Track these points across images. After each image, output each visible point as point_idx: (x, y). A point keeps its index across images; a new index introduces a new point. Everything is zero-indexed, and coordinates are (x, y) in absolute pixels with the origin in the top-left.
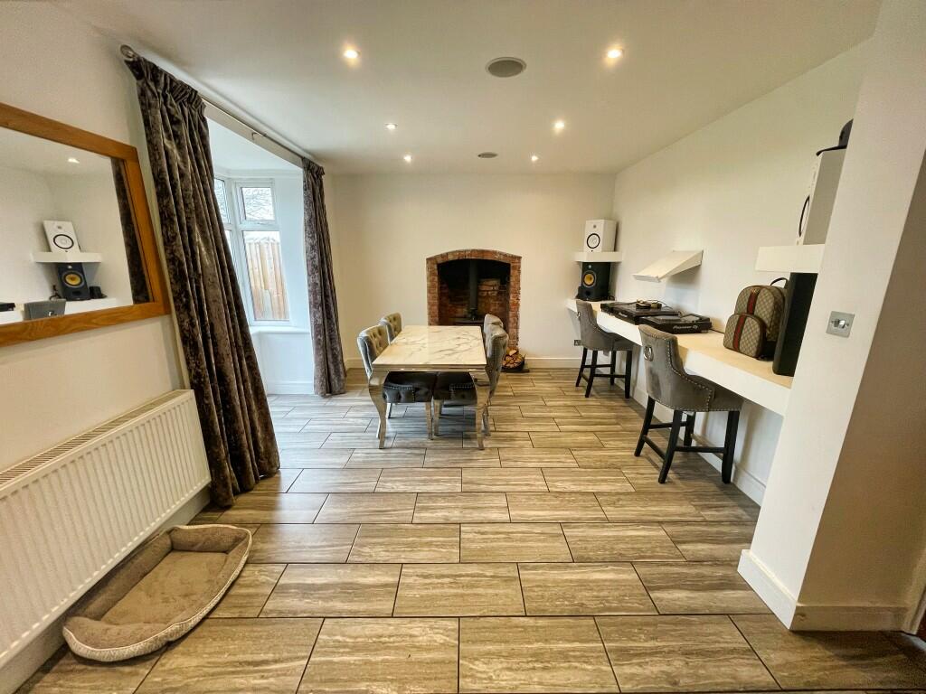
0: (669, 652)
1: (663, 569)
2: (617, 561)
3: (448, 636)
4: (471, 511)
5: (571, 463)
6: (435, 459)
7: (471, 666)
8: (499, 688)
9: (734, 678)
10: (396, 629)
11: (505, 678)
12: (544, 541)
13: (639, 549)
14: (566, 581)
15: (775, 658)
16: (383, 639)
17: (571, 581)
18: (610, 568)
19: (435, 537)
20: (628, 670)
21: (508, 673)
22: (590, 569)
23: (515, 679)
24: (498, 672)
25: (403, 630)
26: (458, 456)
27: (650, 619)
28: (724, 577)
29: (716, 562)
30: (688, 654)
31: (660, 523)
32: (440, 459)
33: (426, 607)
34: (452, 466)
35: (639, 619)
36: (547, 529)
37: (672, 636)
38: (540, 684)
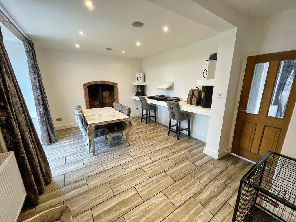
0: (206, 174)
1: (192, 158)
2: (183, 160)
3: (163, 197)
4: (141, 163)
5: (156, 142)
6: (117, 153)
7: (174, 200)
8: (184, 201)
9: (217, 172)
10: (148, 204)
11: (183, 198)
12: (165, 163)
13: (185, 156)
14: (178, 169)
15: (219, 165)
16: (147, 209)
17: (179, 169)
18: (183, 163)
19: (137, 175)
20: (202, 181)
21: (183, 196)
22: (180, 165)
23: (185, 197)
24: (181, 198)
25: (150, 203)
26: (124, 150)
27: (198, 169)
28: (202, 155)
29: (199, 153)
30: (208, 172)
31: (185, 149)
32: (119, 152)
33: (151, 194)
34: (124, 153)
35: (196, 170)
36: (164, 160)
37: (204, 170)
38: (191, 194)
